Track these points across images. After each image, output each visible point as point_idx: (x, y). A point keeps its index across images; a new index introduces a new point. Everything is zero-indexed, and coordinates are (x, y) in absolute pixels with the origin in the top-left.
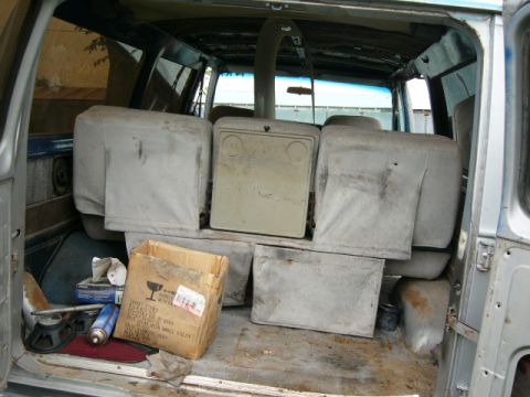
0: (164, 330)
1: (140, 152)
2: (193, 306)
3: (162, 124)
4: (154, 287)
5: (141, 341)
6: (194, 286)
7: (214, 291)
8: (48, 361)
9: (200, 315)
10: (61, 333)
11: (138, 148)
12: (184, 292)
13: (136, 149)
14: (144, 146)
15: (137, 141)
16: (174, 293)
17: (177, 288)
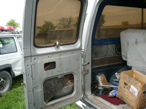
0: (127, 98)
1: (136, 42)
2: (135, 92)
3: (142, 34)
4: (126, 84)
5: (122, 99)
6: (135, 86)
7: (140, 89)
8: (96, 98)
9: (136, 96)
10: (103, 92)
11: (136, 41)
12: (133, 87)
13: (135, 41)
14: (137, 40)
15: (135, 39)
16: (130, 87)
17: (131, 86)
